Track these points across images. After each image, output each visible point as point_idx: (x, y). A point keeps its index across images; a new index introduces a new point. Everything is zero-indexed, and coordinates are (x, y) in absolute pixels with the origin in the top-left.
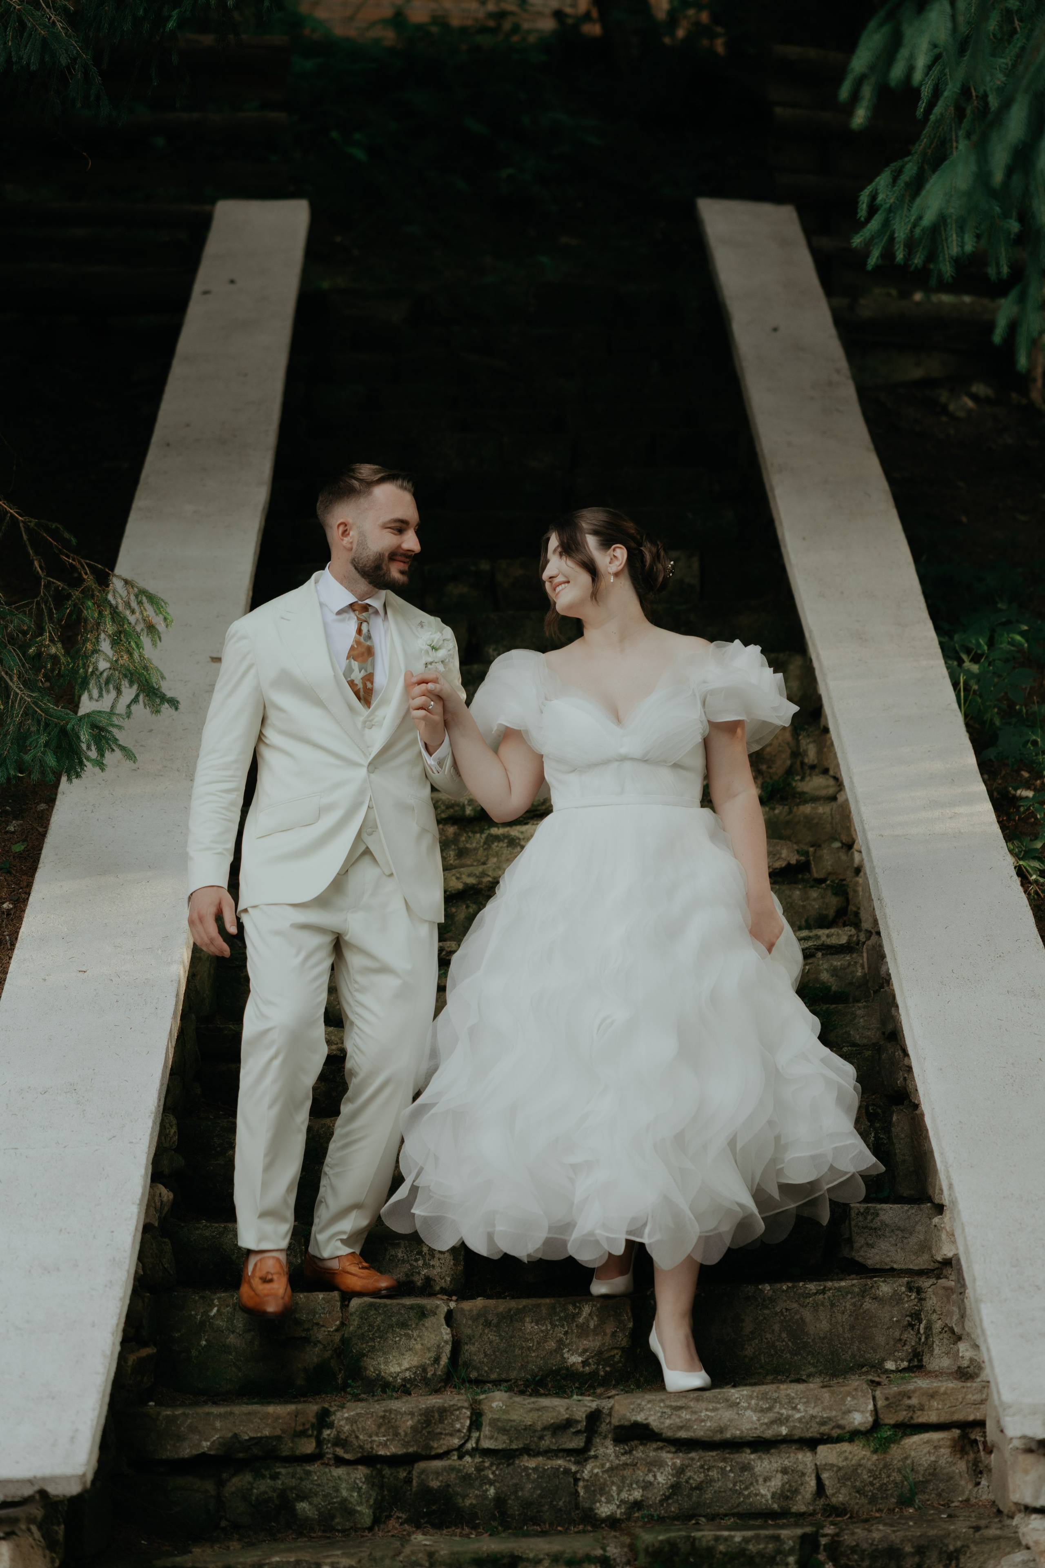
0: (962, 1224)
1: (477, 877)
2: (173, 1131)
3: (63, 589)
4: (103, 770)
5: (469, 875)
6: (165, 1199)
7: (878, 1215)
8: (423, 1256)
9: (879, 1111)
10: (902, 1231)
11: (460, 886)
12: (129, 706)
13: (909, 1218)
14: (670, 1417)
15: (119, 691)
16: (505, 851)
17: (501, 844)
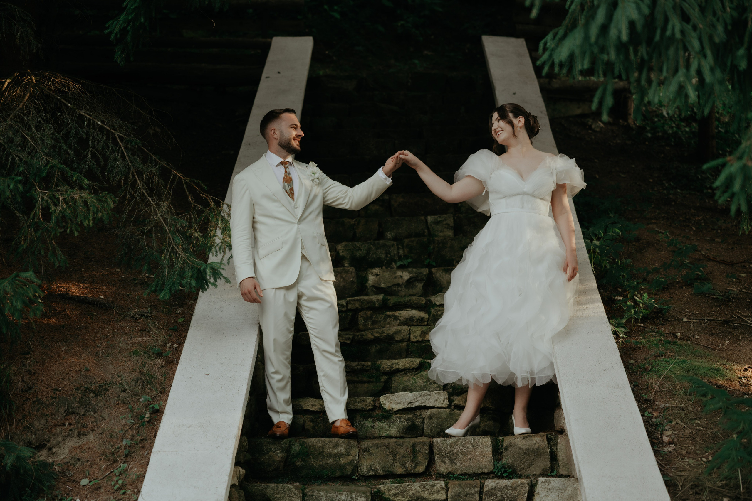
0: (584, 488)
1: (380, 333)
2: (246, 443)
3: (201, 208)
4: (216, 287)
5: (377, 333)
6: (241, 473)
7: (550, 483)
8: (353, 499)
9: (553, 437)
10: (561, 490)
11: (373, 337)
12: (229, 259)
13: (564, 484)
15: (225, 253)
16: (393, 322)
17: (391, 319)
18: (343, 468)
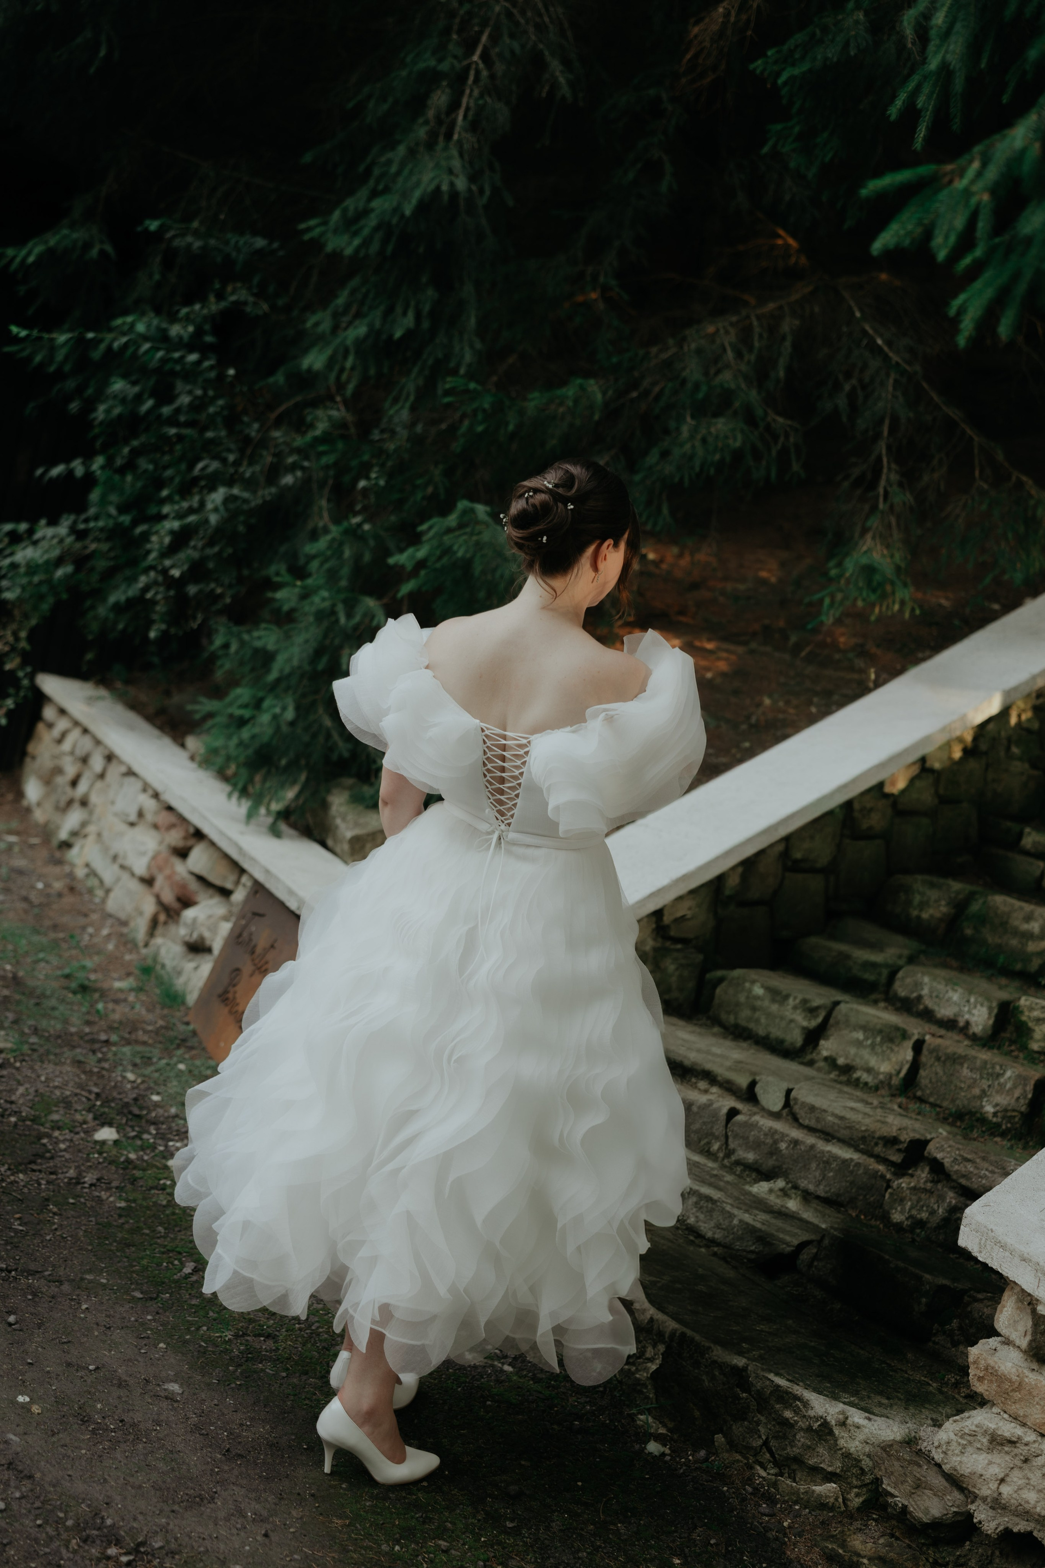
14: (959, 1164)
18: (1027, 958)
